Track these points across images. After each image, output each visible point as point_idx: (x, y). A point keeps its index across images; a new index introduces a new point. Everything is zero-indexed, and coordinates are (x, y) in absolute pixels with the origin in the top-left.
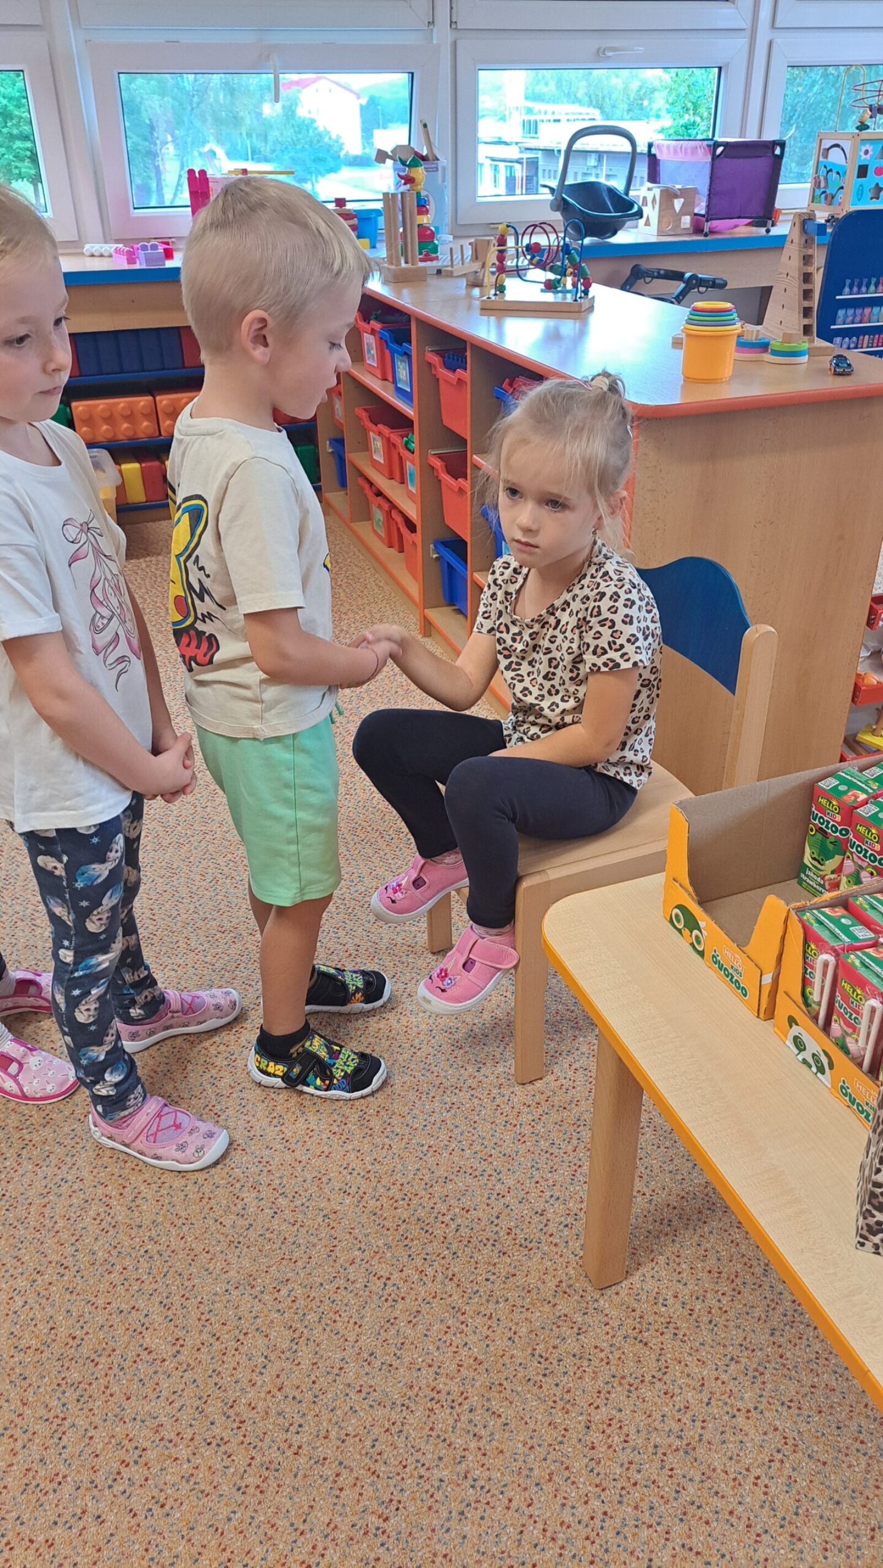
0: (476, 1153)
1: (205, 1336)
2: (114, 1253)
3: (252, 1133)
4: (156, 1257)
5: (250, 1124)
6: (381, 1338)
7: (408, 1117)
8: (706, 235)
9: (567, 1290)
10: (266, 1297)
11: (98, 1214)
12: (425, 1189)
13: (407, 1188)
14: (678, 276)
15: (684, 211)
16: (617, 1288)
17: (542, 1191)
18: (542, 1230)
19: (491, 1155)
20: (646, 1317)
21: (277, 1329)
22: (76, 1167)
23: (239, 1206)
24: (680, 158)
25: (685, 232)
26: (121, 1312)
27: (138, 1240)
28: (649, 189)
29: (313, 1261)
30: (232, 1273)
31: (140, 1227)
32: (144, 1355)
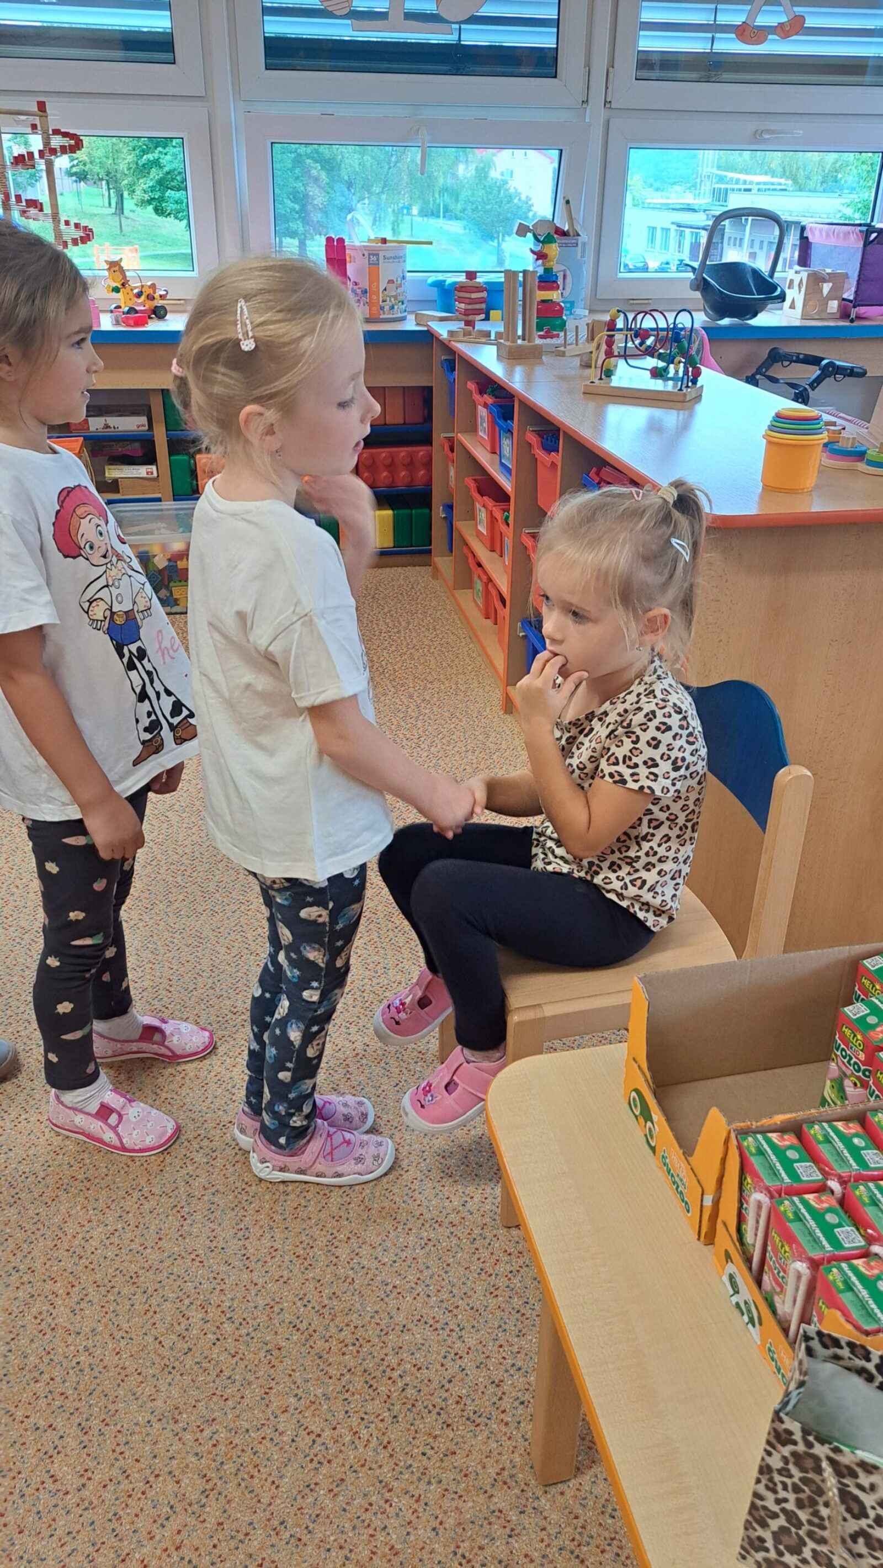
0: (442, 1301)
1: (115, 1472)
2: (46, 1359)
3: (215, 1244)
4: (87, 1370)
5: (214, 1234)
6: (297, 1505)
7: (380, 1249)
8: (852, 321)
9: (508, 1481)
10: (188, 1437)
11: (40, 1313)
12: (379, 1336)
13: (360, 1332)
14: (814, 361)
15: (831, 296)
16: (561, 1487)
17: (504, 1358)
18: (495, 1403)
19: (457, 1307)
20: (589, 1527)
21: (190, 1475)
22: (30, 1256)
23: (183, 1326)
24: (833, 241)
25: (831, 317)
26: (38, 1428)
27: (72, 1348)
28: (796, 272)
29: (245, 1401)
30: (159, 1403)
31: (78, 1333)
32: (49, 1484)
